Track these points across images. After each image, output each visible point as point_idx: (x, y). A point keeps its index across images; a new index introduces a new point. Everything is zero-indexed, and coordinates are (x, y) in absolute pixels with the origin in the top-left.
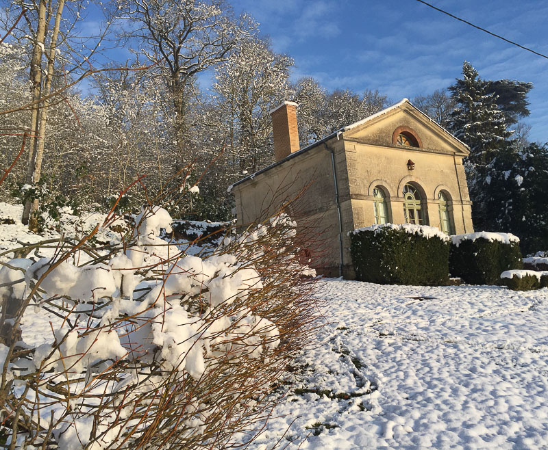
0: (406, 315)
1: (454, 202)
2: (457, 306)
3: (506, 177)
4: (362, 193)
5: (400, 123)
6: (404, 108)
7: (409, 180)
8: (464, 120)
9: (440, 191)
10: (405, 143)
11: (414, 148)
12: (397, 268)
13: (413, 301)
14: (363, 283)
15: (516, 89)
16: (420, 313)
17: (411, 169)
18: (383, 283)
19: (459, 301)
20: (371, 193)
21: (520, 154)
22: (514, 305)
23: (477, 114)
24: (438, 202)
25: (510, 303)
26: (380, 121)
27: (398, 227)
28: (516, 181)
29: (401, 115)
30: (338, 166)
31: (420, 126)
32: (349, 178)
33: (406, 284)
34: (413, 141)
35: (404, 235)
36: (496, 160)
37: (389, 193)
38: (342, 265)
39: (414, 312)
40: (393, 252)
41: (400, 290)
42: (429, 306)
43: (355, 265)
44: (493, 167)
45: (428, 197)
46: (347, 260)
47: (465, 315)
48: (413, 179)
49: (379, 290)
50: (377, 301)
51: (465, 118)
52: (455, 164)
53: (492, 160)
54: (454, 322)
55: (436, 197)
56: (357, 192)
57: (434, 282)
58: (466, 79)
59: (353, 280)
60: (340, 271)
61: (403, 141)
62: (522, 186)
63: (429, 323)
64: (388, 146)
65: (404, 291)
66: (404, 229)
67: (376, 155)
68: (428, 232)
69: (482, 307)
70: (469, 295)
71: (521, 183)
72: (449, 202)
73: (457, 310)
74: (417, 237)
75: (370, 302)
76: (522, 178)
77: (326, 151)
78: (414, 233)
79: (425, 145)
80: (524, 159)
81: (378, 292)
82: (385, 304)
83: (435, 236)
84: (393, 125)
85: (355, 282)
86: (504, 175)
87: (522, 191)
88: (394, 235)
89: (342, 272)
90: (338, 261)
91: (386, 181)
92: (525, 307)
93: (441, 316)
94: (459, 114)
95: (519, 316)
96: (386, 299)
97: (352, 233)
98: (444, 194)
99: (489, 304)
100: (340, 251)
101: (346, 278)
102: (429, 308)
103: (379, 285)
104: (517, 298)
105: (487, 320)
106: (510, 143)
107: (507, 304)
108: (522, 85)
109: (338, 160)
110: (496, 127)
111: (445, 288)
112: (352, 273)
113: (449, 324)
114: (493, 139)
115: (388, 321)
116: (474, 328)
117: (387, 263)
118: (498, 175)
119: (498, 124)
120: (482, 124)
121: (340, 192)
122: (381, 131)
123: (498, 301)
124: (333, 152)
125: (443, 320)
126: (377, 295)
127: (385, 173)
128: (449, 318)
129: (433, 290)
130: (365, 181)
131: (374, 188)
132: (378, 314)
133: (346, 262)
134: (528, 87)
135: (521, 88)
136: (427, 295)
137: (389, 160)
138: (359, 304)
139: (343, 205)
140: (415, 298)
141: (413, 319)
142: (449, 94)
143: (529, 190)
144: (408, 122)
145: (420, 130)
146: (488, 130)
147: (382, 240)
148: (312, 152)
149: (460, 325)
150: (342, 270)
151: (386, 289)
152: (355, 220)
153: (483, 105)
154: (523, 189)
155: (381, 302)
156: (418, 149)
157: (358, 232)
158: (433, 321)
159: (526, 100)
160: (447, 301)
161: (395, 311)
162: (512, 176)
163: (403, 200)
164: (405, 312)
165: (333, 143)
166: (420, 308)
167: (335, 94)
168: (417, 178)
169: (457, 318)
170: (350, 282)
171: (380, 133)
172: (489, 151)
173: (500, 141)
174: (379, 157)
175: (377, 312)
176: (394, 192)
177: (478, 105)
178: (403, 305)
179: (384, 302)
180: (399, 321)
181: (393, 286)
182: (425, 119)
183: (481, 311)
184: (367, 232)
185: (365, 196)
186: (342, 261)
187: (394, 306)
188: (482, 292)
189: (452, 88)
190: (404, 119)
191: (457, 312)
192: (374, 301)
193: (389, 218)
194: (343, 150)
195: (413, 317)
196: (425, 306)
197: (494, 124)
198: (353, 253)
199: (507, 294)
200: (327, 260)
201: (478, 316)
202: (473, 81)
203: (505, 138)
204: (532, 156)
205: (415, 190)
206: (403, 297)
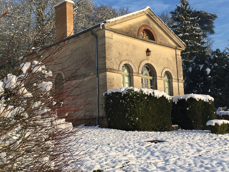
0: (146, 156)
1: (173, 80)
2: (182, 147)
3: (201, 69)
4: (115, 68)
5: (144, 23)
6: (147, 13)
7: (146, 62)
8: (179, 31)
9: (166, 72)
10: (146, 37)
11: (152, 41)
12: (137, 119)
13: (150, 143)
14: (113, 130)
15: (208, 17)
16: (157, 154)
17: (149, 55)
18: (127, 130)
19: (182, 143)
20: (121, 69)
21: (210, 55)
22: (219, 145)
23: (186, 28)
24: (164, 79)
25: (216, 144)
26: (131, 19)
27: (138, 90)
28: (206, 72)
29: (145, 17)
30: (99, 48)
31: (156, 27)
32: (107, 56)
33: (144, 130)
34: (151, 37)
35: (142, 95)
36: (196, 57)
37: (132, 70)
38: (99, 117)
39: (152, 153)
40: (134, 107)
41: (140, 135)
42: (162, 148)
43: (107, 117)
44: (194, 62)
45: (158, 75)
46: (102, 113)
47: (189, 154)
48: (149, 62)
49: (125, 135)
50: (124, 145)
51: (179, 30)
52: (176, 55)
53: (193, 57)
54: (183, 161)
55: (163, 76)
56: (111, 67)
57: (162, 128)
58: (182, 6)
59: (106, 127)
60: (97, 121)
61: (145, 36)
62: (210, 74)
63: (164, 162)
64: (135, 37)
65: (142, 135)
66: (142, 91)
67: (126, 43)
68: (158, 94)
69: (199, 148)
70: (187, 137)
71: (209, 73)
72: (170, 80)
73: (182, 150)
74: (151, 97)
75: (119, 146)
76: (210, 70)
77: (92, 36)
78: (149, 95)
79: (158, 40)
80: (212, 58)
81: (124, 137)
82: (130, 147)
83: (163, 96)
84: (139, 23)
85: (107, 130)
86: (199, 67)
87: (209, 78)
88: (135, 95)
89: (98, 122)
90: (96, 114)
91: (131, 62)
92: (226, 146)
93: (172, 156)
94: (176, 28)
95: (226, 154)
96: (131, 143)
97: (107, 93)
98: (168, 74)
99: (202, 144)
100: (97, 107)
101: (102, 126)
102: (162, 150)
103: (125, 131)
104: (218, 139)
105: (205, 159)
106: (204, 48)
107: (214, 144)
108: (212, 15)
109: (100, 43)
110: (197, 38)
111: (170, 133)
112: (105, 122)
113: (180, 163)
114: (195, 44)
115: (134, 163)
116: (198, 166)
117: (130, 115)
118: (196, 67)
119: (199, 36)
120: (189, 35)
121: (99, 66)
122: (131, 27)
123: (207, 142)
124: (97, 37)
125: (174, 159)
126: (123, 139)
127: (131, 56)
128: (178, 157)
129: (162, 135)
130: (117, 60)
131: (123, 65)
132: (125, 155)
133: (101, 115)
134: (215, 17)
135: (211, 17)
136: (159, 139)
137: (134, 47)
138: (111, 148)
139: (101, 75)
140: (152, 142)
141: (153, 160)
142: (170, 16)
143: (213, 77)
144: (149, 23)
145: (156, 29)
146: (192, 39)
147: (127, 99)
148: (82, 36)
149: (187, 164)
150: (98, 120)
151: (130, 135)
152: (108, 84)
153: (190, 24)
154: (210, 77)
155: (127, 145)
156: (154, 42)
157: (110, 93)
158: (167, 161)
159: (213, 24)
160: (174, 144)
161: (138, 152)
162: (205, 68)
163: (141, 75)
164: (146, 154)
165: (97, 31)
166: (156, 150)
167: (102, 7)
168: (152, 61)
169: (184, 158)
170: (104, 129)
171: (130, 28)
172: (191, 52)
173: (199, 46)
174: (128, 44)
175: (125, 154)
176: (136, 70)
177: (188, 23)
178: (144, 148)
179: (129, 145)
180: (143, 162)
181: (134, 132)
182: (160, 22)
183: (199, 151)
184: (117, 93)
185: (116, 70)
186: (99, 114)
187: (137, 149)
188: (195, 135)
189: (172, 13)
190: (147, 21)
191: (183, 152)
192: (121, 145)
193: (131, 83)
194: (104, 36)
195: (152, 158)
196: (159, 148)
197: (196, 36)
198: (106, 108)
199: (212, 137)
200: (88, 113)
201: (198, 155)
202: (186, 8)
203: (201, 44)
204: (217, 56)
205: (150, 69)
206: (142, 141)
